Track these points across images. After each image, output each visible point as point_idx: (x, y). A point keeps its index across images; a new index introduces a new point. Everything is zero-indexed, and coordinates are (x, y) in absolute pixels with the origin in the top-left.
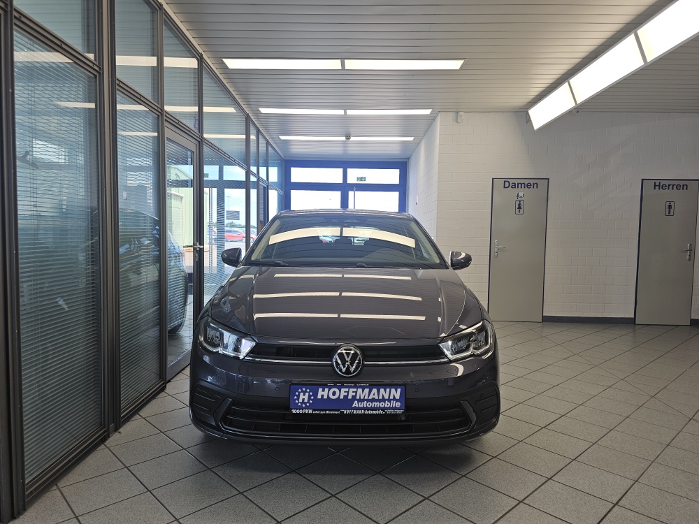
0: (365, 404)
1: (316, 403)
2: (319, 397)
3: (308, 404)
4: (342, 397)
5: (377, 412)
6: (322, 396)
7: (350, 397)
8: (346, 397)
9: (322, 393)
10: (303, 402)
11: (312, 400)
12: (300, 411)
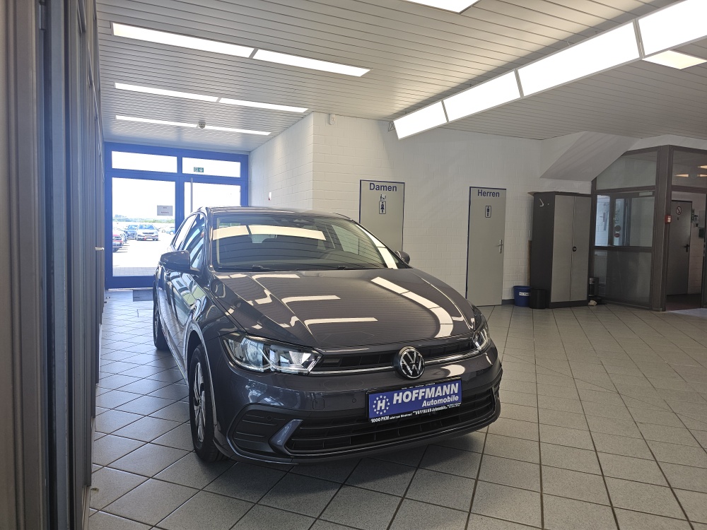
0: (433, 402)
1: (392, 408)
2: (395, 402)
3: (385, 411)
4: (413, 399)
5: (442, 408)
6: (398, 400)
7: (420, 398)
8: (417, 398)
9: (398, 398)
10: (381, 410)
11: (388, 406)
12: (379, 420)
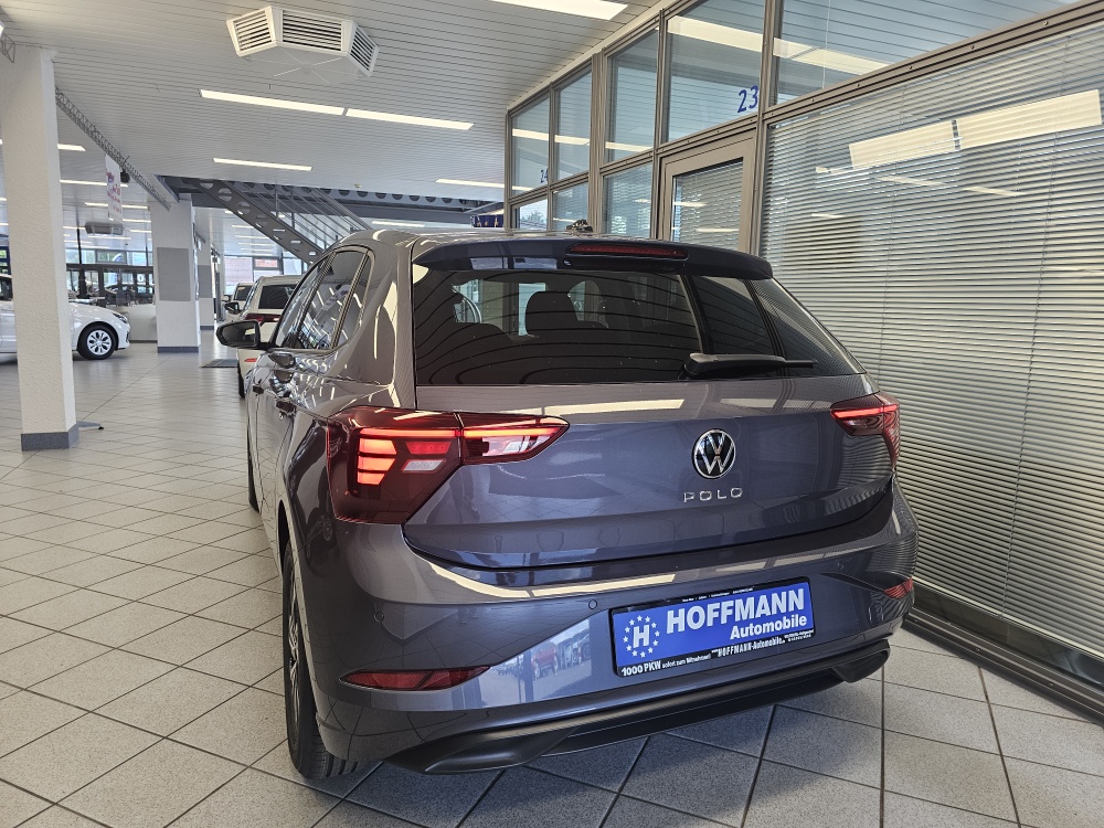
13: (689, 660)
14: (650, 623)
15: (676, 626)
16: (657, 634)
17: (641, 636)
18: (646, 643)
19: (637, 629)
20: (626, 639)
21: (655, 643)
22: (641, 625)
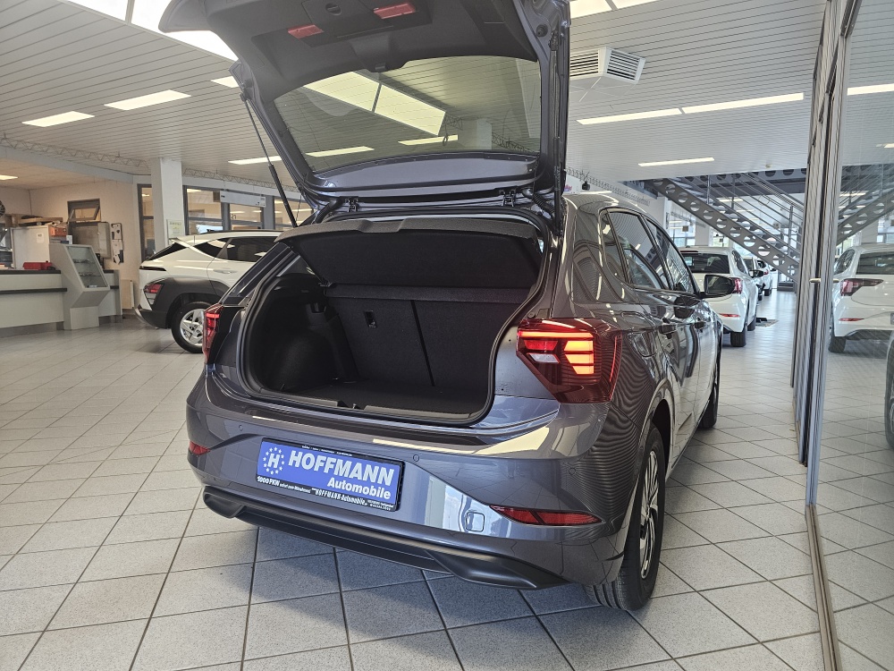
13: (296, 488)
14: (281, 454)
15: (295, 462)
16: (283, 463)
17: (274, 460)
18: (275, 466)
19: (272, 455)
20: (265, 459)
21: (281, 469)
22: (276, 453)
